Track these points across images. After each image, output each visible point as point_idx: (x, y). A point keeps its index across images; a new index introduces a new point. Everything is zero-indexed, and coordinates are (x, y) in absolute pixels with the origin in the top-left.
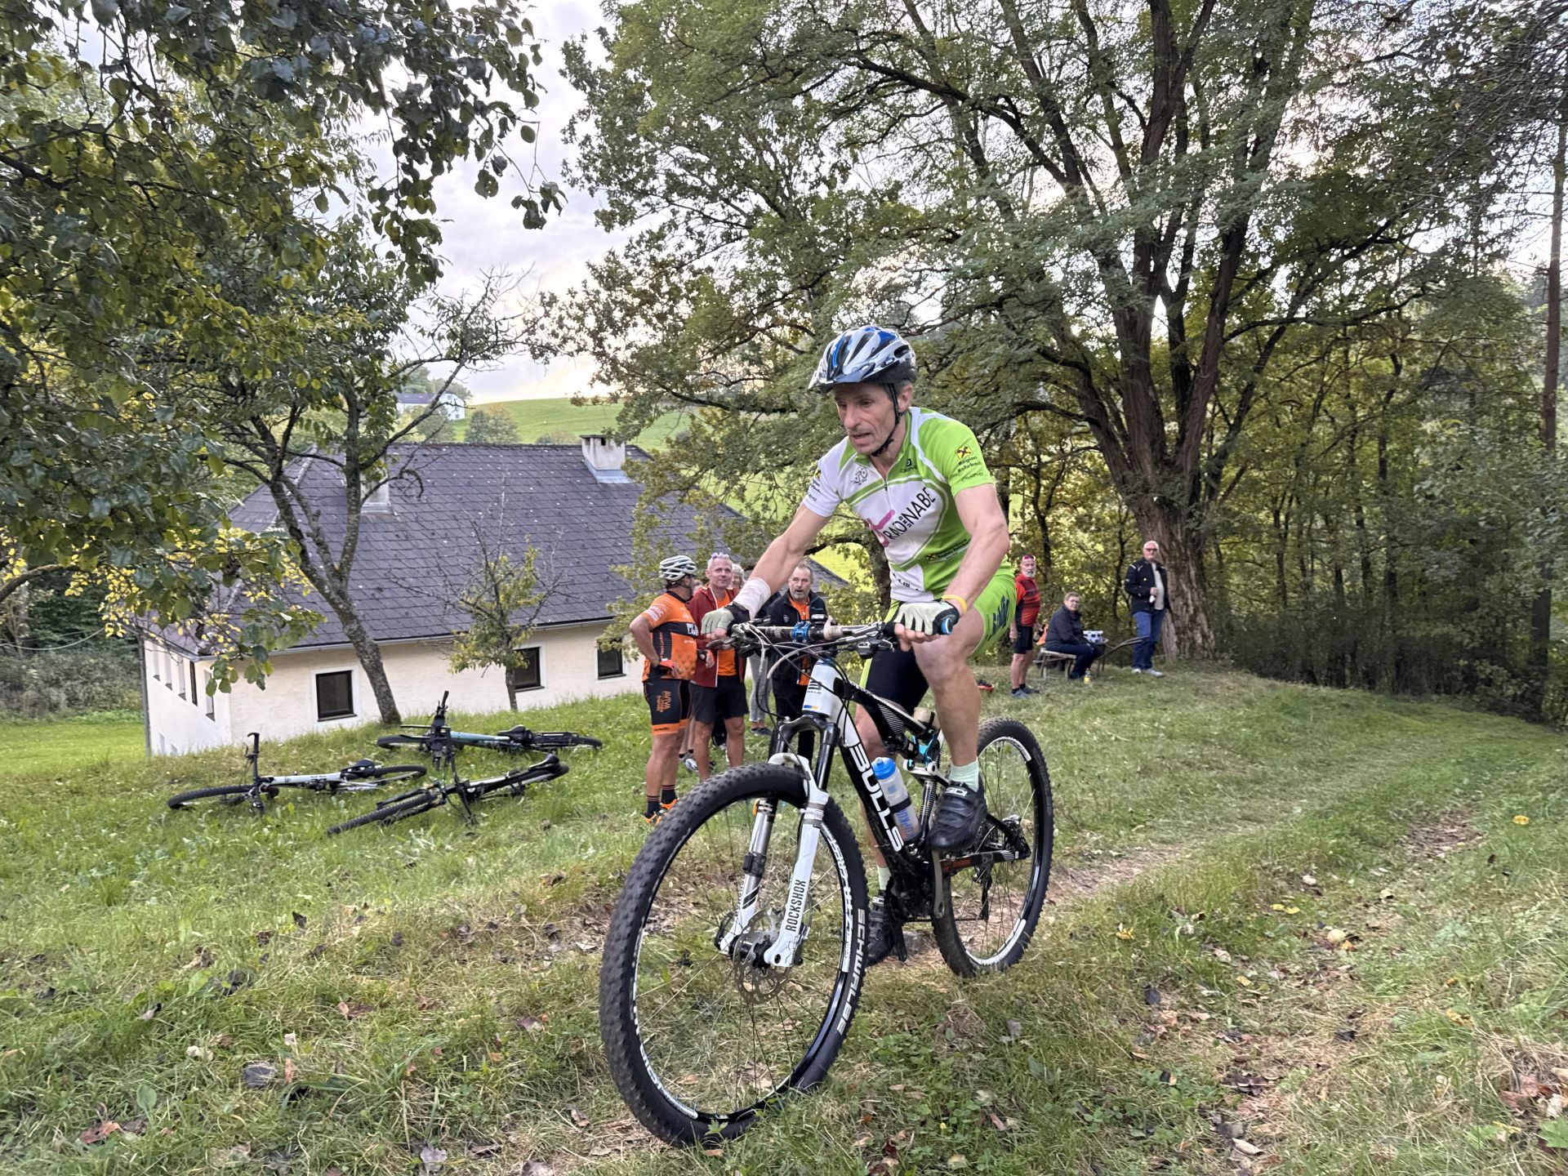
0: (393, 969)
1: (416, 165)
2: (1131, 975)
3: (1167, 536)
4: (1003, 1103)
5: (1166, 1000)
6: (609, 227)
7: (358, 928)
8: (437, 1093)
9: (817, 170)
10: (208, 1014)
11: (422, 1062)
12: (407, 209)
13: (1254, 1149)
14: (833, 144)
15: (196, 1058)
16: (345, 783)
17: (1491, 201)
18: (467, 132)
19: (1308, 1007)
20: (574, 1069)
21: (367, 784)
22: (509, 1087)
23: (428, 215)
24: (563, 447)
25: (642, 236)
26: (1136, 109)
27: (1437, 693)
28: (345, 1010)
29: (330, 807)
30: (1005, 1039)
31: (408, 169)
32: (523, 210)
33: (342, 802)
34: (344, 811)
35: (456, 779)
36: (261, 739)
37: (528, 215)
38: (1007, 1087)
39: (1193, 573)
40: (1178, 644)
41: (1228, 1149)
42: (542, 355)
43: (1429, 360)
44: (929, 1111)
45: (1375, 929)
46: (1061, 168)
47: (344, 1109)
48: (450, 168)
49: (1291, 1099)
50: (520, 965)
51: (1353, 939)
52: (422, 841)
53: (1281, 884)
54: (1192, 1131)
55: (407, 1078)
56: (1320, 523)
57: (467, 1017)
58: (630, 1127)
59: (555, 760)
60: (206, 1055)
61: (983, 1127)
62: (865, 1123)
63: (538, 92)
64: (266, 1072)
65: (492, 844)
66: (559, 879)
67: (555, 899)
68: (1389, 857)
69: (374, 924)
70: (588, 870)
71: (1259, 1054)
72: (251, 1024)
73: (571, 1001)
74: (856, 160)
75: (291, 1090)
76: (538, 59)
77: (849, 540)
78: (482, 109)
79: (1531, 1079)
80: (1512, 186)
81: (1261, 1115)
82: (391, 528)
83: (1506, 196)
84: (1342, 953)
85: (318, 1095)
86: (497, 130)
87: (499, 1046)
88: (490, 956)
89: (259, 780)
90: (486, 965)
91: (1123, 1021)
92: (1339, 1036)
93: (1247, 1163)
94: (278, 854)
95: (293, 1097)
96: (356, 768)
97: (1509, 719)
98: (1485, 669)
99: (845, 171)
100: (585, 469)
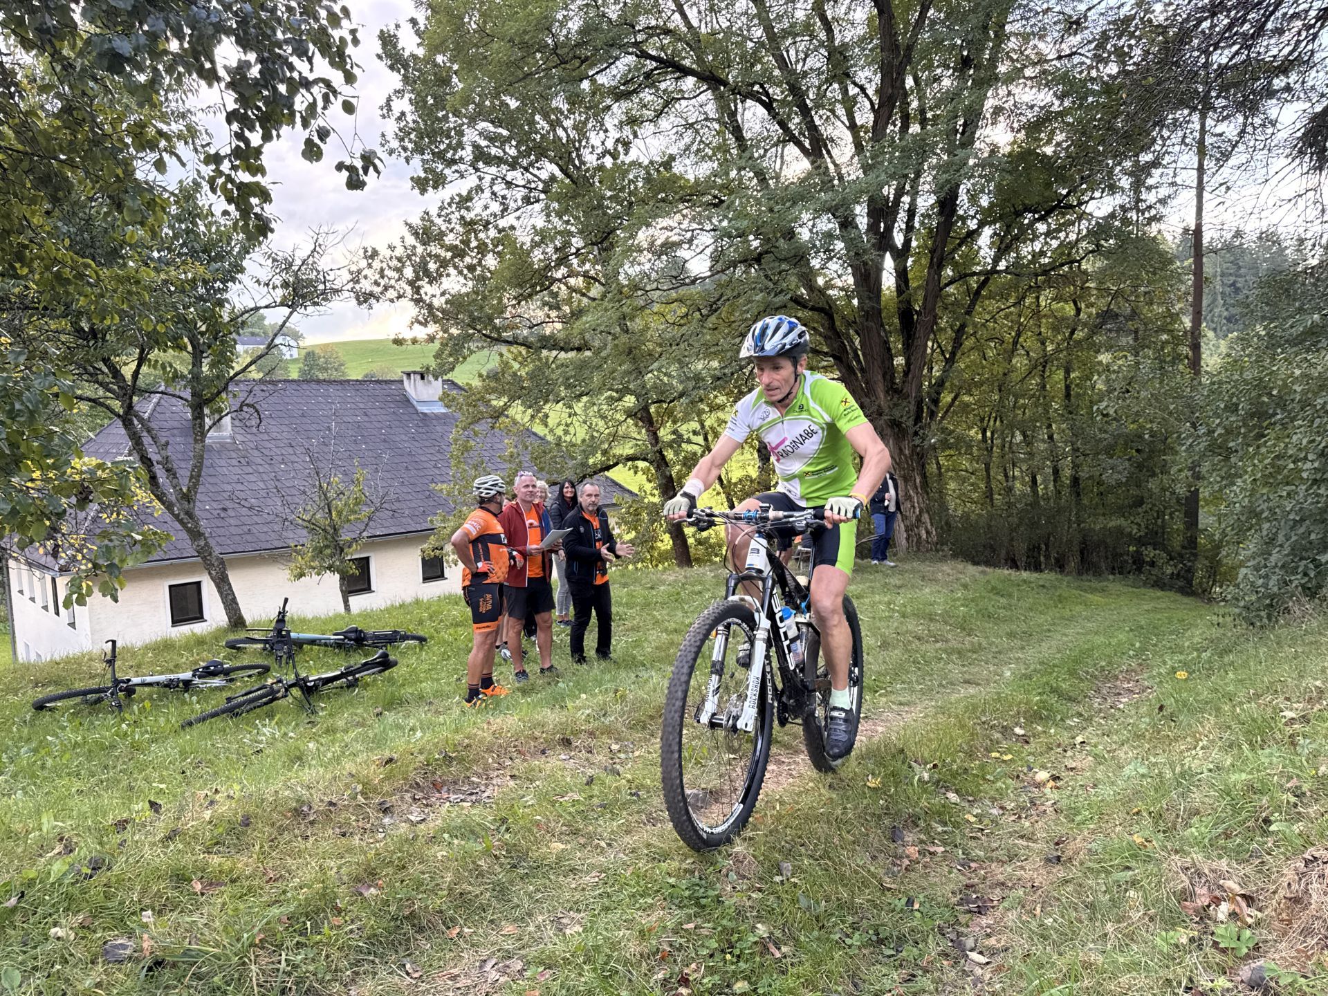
0: (242, 847)
1: (247, 133)
2: (879, 817)
3: (897, 451)
4: (778, 933)
5: (909, 837)
6: (423, 191)
7: (209, 812)
8: (284, 957)
9: (603, 143)
10: (70, 898)
11: (269, 930)
12: (240, 173)
13: (983, 960)
14: (616, 122)
15: (58, 939)
16: (197, 681)
17: (1149, 175)
18: (292, 104)
19: (1022, 837)
20: (407, 927)
21: (216, 682)
22: (349, 947)
23: (259, 178)
24: (387, 382)
25: (452, 199)
26: (867, 96)
27: (1113, 574)
28: (198, 887)
29: (184, 703)
30: (778, 879)
31: (240, 136)
32: (345, 174)
33: (195, 698)
34: (196, 706)
35: (297, 675)
36: (119, 645)
37: (350, 177)
38: (781, 921)
39: (918, 481)
40: (908, 539)
41: (963, 961)
42: (365, 301)
43: (1103, 303)
44: (716, 945)
45: (1072, 769)
46: (807, 144)
47: (198, 977)
48: (278, 136)
49: (1012, 916)
50: (357, 838)
51: (1055, 778)
52: (268, 729)
53: (997, 736)
54: (933, 947)
55: (256, 945)
56: (1019, 438)
57: (310, 887)
58: (458, 976)
59: (385, 656)
60: (68, 935)
61: (762, 955)
62: (663, 958)
63: (356, 71)
64: (124, 947)
65: (330, 731)
66: (391, 760)
67: (387, 778)
68: (1081, 709)
69: (224, 808)
70: (416, 751)
71: (985, 878)
72: (109, 905)
73: (404, 867)
74: (635, 135)
75: (148, 962)
76: (356, 42)
77: (638, 459)
78: (307, 84)
79: (1204, 891)
80: (1164, 162)
81: (989, 930)
82: (234, 455)
83: (1160, 170)
84: (1047, 791)
85: (174, 965)
86: (320, 103)
87: (339, 911)
88: (331, 832)
89: (117, 682)
90: (327, 838)
91: (874, 858)
92: (1048, 860)
93: (978, 971)
94: (136, 747)
95: (150, 969)
96: (207, 668)
97: (1168, 593)
98: (1149, 553)
99: (627, 145)
100: (407, 401)
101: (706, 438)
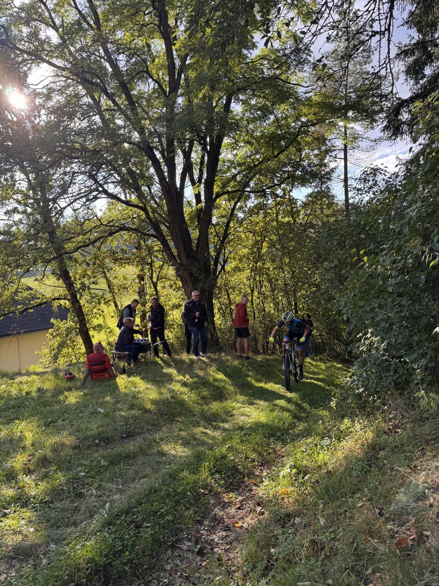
101: (109, 287)
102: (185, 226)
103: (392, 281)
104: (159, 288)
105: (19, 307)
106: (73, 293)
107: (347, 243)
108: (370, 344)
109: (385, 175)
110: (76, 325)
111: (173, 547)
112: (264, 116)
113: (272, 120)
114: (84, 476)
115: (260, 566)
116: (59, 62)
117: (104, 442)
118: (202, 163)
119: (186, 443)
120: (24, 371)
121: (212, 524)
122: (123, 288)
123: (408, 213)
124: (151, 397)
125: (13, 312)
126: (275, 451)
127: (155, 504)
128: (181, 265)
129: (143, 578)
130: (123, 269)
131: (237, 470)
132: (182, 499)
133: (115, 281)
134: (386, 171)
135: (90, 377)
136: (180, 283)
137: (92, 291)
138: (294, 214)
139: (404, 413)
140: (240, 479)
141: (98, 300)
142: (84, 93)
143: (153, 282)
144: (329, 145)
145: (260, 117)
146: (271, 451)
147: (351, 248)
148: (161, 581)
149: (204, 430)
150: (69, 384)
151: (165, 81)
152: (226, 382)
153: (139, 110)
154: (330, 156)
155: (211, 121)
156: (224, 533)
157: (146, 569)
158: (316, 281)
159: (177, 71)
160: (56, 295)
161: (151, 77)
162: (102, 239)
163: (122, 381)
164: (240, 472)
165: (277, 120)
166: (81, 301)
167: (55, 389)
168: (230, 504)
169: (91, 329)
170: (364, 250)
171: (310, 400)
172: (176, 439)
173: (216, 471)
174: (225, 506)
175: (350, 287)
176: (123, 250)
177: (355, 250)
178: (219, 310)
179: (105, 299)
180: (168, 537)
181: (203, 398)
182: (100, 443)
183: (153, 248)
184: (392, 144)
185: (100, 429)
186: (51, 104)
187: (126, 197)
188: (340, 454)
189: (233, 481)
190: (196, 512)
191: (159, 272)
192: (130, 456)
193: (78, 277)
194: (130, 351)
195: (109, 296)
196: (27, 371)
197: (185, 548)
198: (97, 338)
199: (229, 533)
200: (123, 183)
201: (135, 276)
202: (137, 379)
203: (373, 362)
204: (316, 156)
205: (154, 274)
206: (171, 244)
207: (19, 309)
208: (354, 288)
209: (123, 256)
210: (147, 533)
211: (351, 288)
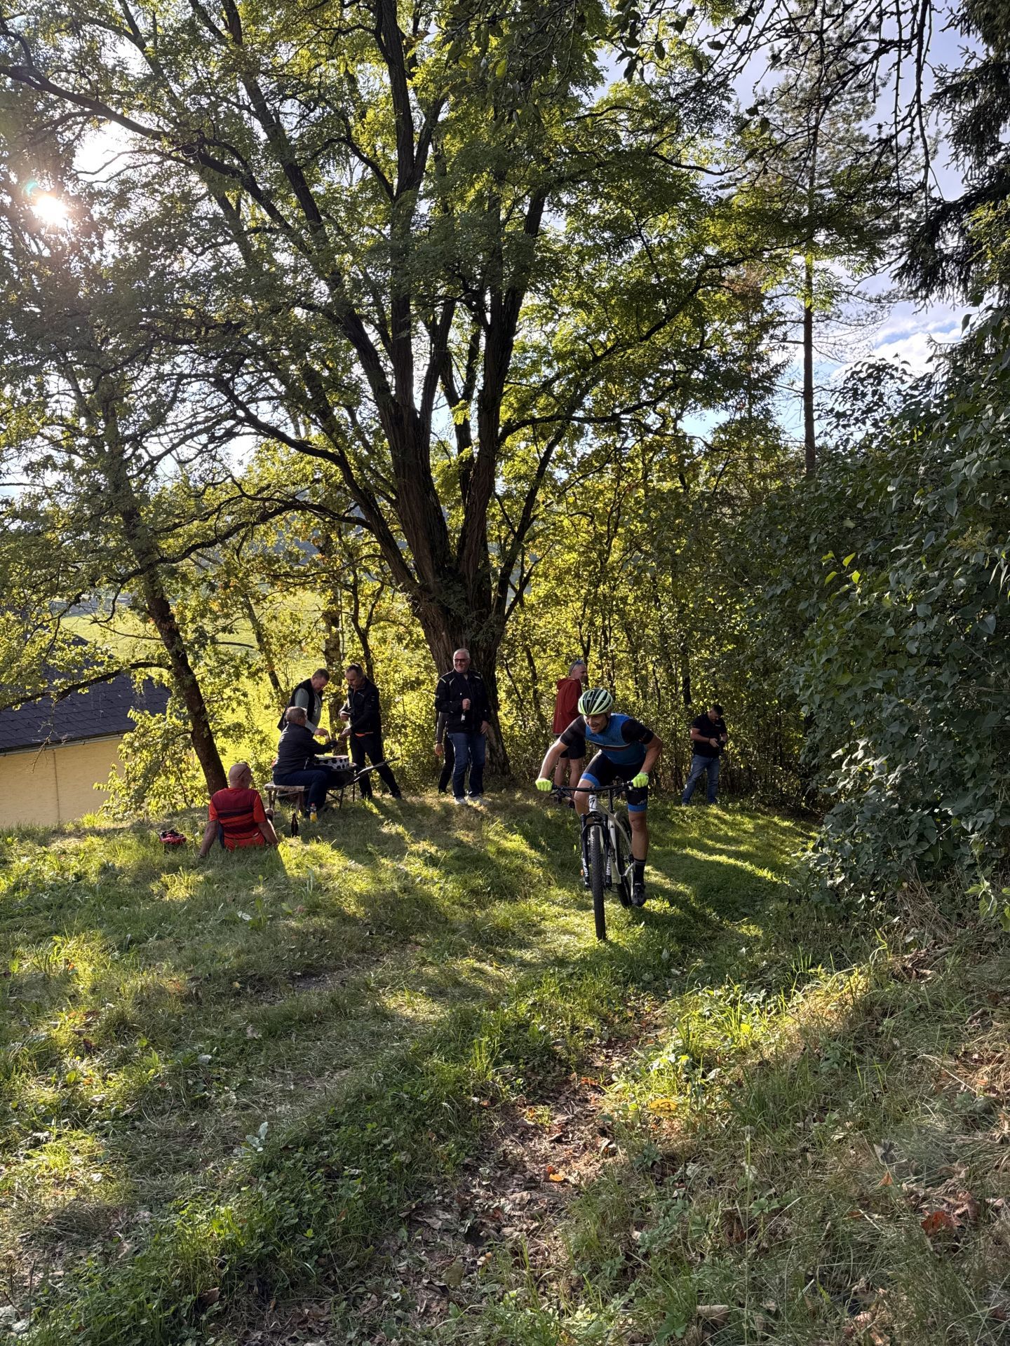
17: (760, 339)
101: (259, 640)
102: (432, 498)
103: (919, 628)
104: (372, 642)
105: (57, 682)
106: (178, 653)
107: (812, 541)
108: (862, 774)
109: (903, 382)
110: (185, 724)
111: (412, 1222)
112: (619, 244)
113: (636, 252)
114: (210, 1062)
115: (610, 1267)
116: (146, 120)
117: (253, 987)
118: (473, 353)
119: (436, 993)
120: (69, 827)
121: (498, 1174)
122: (291, 642)
123: (957, 471)
124: (356, 889)
125: (43, 695)
126: (638, 1016)
127: (369, 1126)
128: (424, 589)
129: (345, 1289)
130: (290, 598)
131: (553, 1055)
132: (430, 1117)
133: (273, 626)
134: (904, 372)
135: (217, 842)
136: (420, 632)
137: (221, 648)
138: (685, 471)
139: (939, 933)
140: (560, 1075)
141: (233, 667)
142: (203, 191)
143: (358, 628)
144: (770, 312)
145: (608, 245)
146: (630, 1014)
147: (821, 550)
148: (385, 1297)
149: (477, 965)
150: (172, 857)
151: (388, 161)
152: (524, 857)
153: (329, 229)
154: (772, 337)
155: (496, 255)
156: (525, 1193)
157: (351, 1270)
158: (734, 628)
159: (416, 137)
160: (141, 656)
161: (357, 152)
162: (243, 528)
163: (290, 851)
164: (560, 1060)
165: (649, 251)
166: (195, 671)
167: (140, 868)
168: (538, 1130)
169: (220, 734)
170: (852, 556)
171: (718, 900)
172: (416, 983)
173: (506, 1057)
174: (526, 1134)
175: (818, 641)
176: (291, 554)
177: (831, 554)
178: (509, 693)
179: (250, 667)
180: (399, 1200)
181: (474, 892)
182: (244, 988)
183: (358, 549)
184: (919, 307)
185: (244, 957)
186: (126, 216)
187: (297, 433)
188: (789, 1023)
189: (544, 1079)
190: (461, 1147)
191: (373, 606)
192: (312, 1018)
193: (189, 615)
194: (307, 785)
195: (258, 659)
196: (77, 827)
197: (438, 1225)
198: (232, 755)
199: (536, 1195)
200: (292, 400)
201: (319, 615)
202: (323, 849)
203: (868, 814)
204: (739, 336)
205: (362, 612)
206: (402, 541)
207: (56, 688)
208: (827, 644)
209: (291, 568)
210: (353, 1189)
211: (822, 643)
